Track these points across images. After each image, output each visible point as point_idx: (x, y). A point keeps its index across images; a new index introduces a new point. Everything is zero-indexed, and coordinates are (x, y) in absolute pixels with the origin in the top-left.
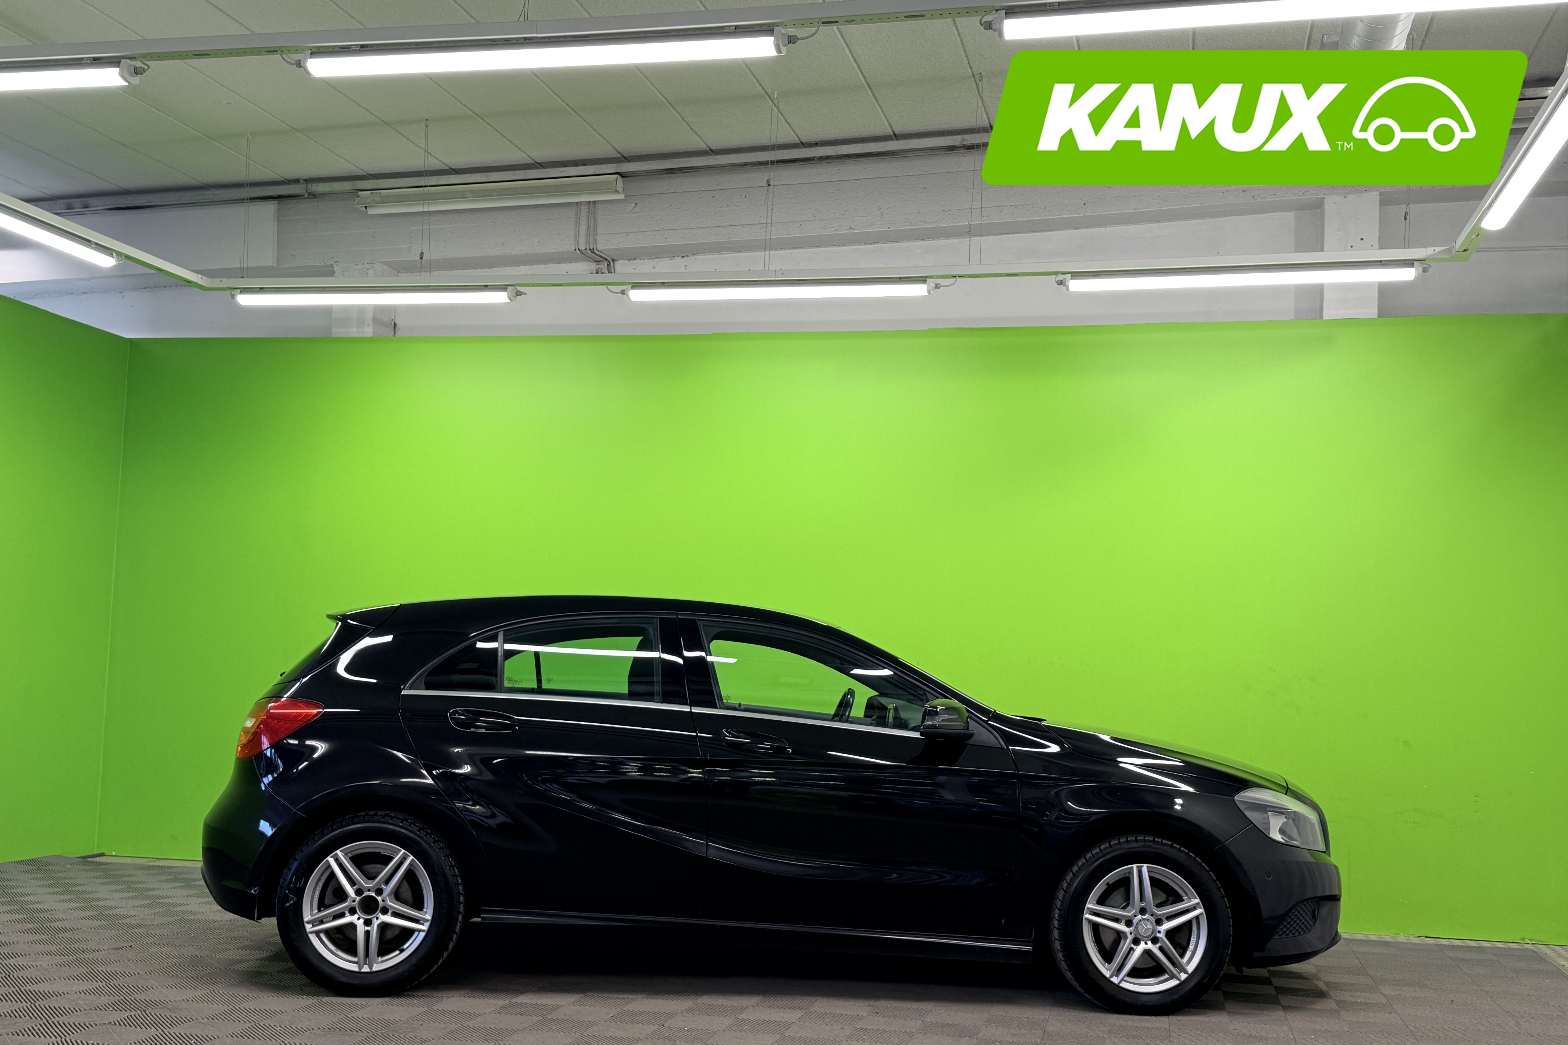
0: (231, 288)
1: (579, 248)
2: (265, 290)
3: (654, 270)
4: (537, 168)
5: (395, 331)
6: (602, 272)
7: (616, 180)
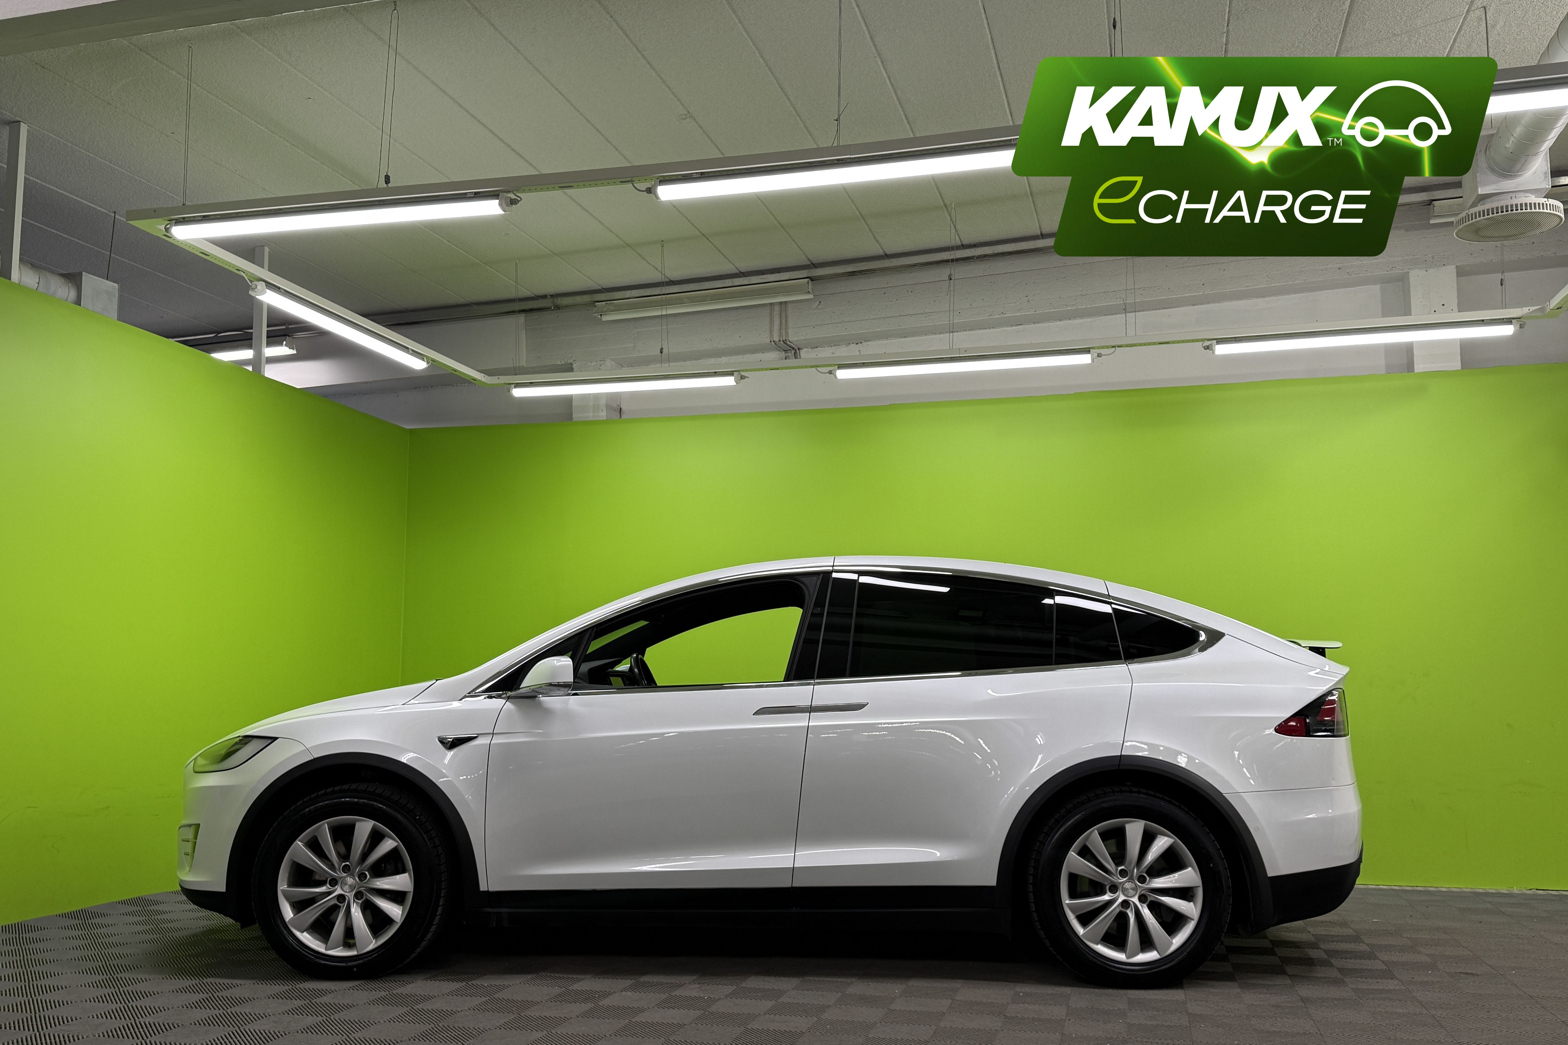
0: (506, 384)
1: (774, 340)
2: (534, 384)
4: (740, 277)
5: (620, 414)
6: (789, 358)
7: (808, 283)
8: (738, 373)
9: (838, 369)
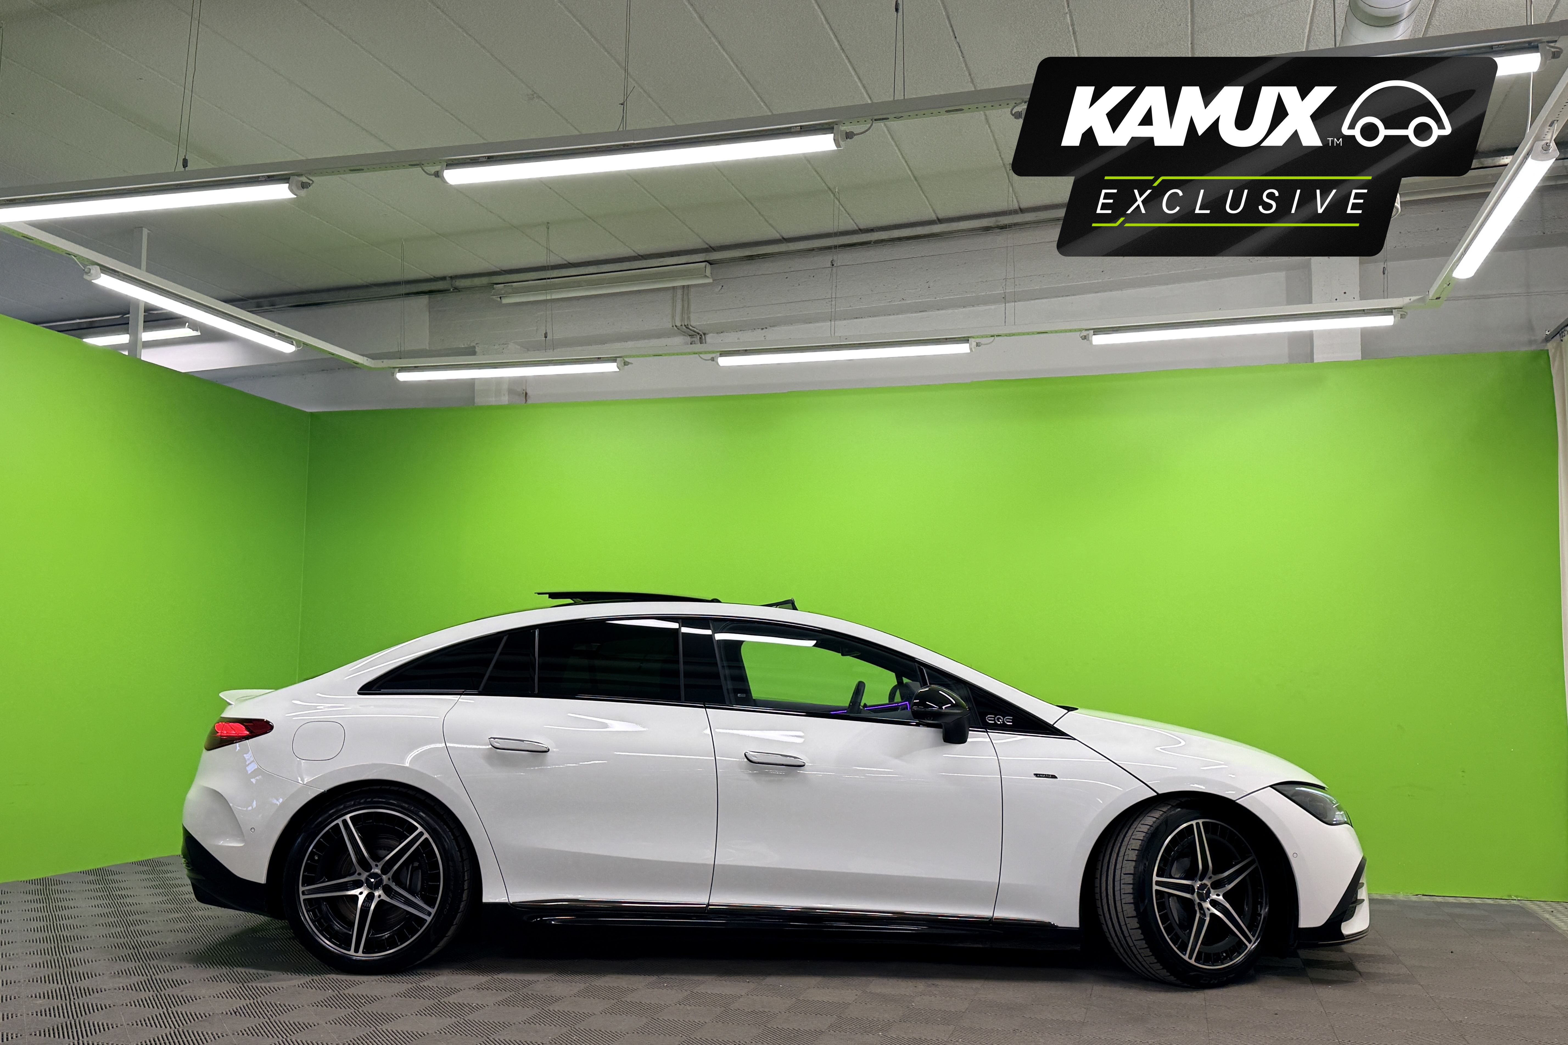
0: (390, 368)
1: (677, 325)
2: (419, 368)
3: (738, 340)
4: (640, 260)
5: (526, 399)
6: (695, 343)
7: (706, 267)
8: (622, 359)
9: (720, 357)
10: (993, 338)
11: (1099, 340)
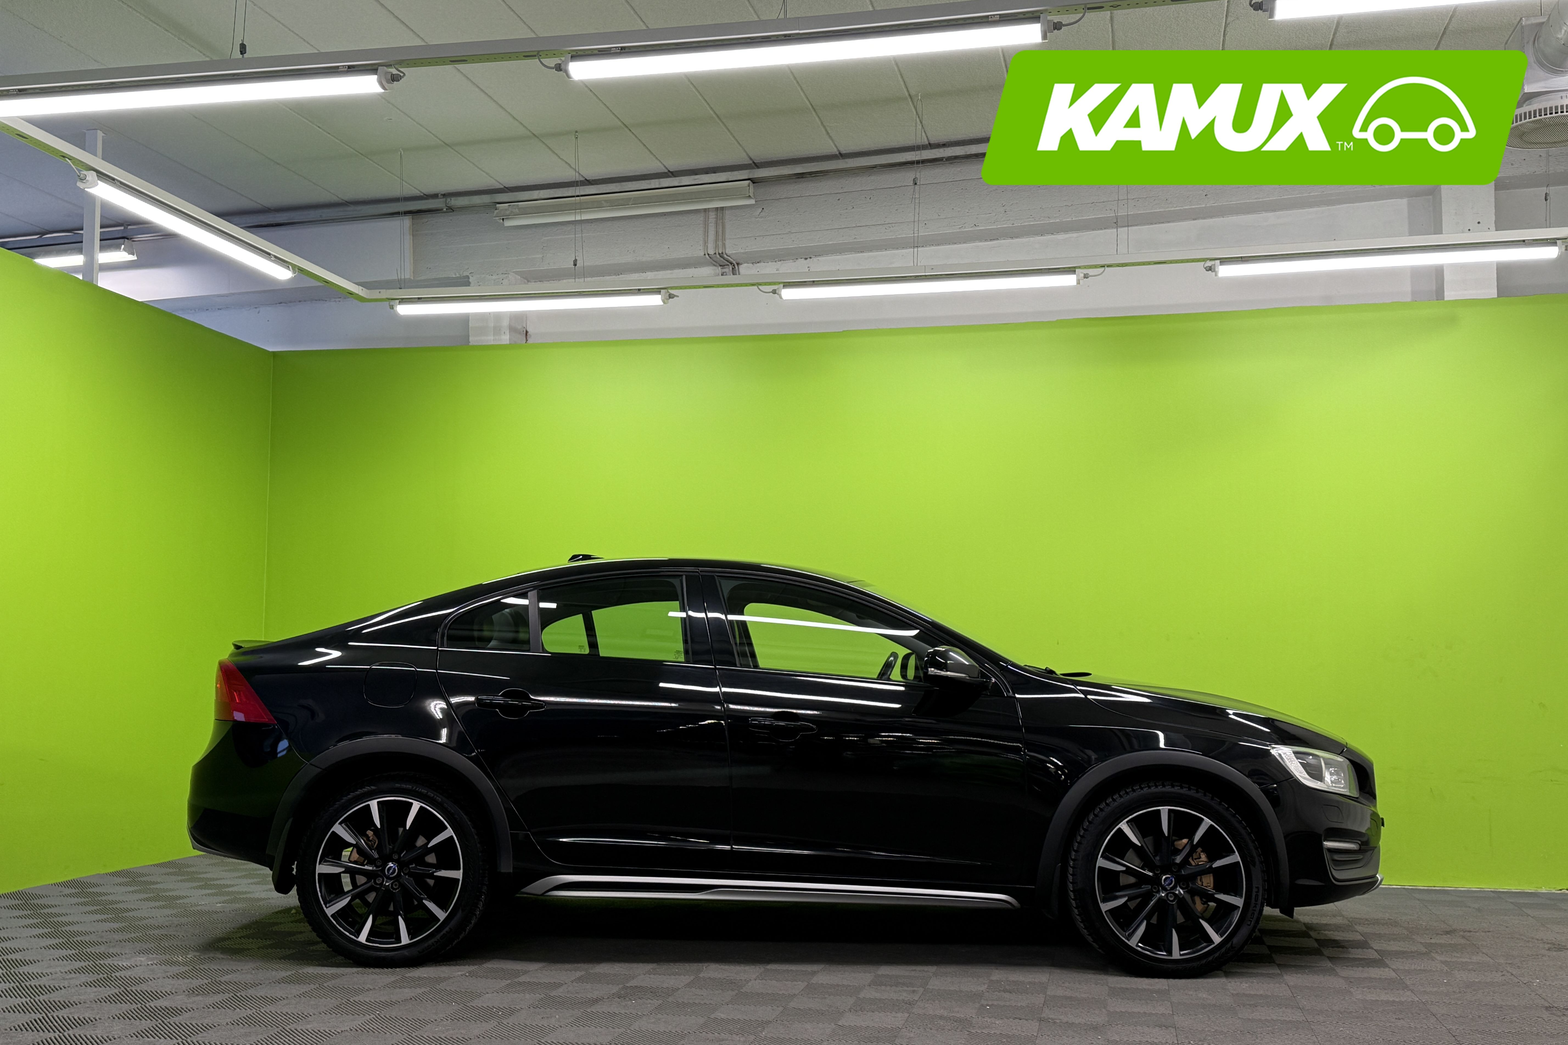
0: (389, 299)
1: (709, 253)
2: (422, 300)
4: (668, 177)
5: (526, 338)
6: (726, 275)
7: (749, 186)
8: (666, 290)
9: (783, 288)
10: (1103, 269)
11: (1226, 271)
